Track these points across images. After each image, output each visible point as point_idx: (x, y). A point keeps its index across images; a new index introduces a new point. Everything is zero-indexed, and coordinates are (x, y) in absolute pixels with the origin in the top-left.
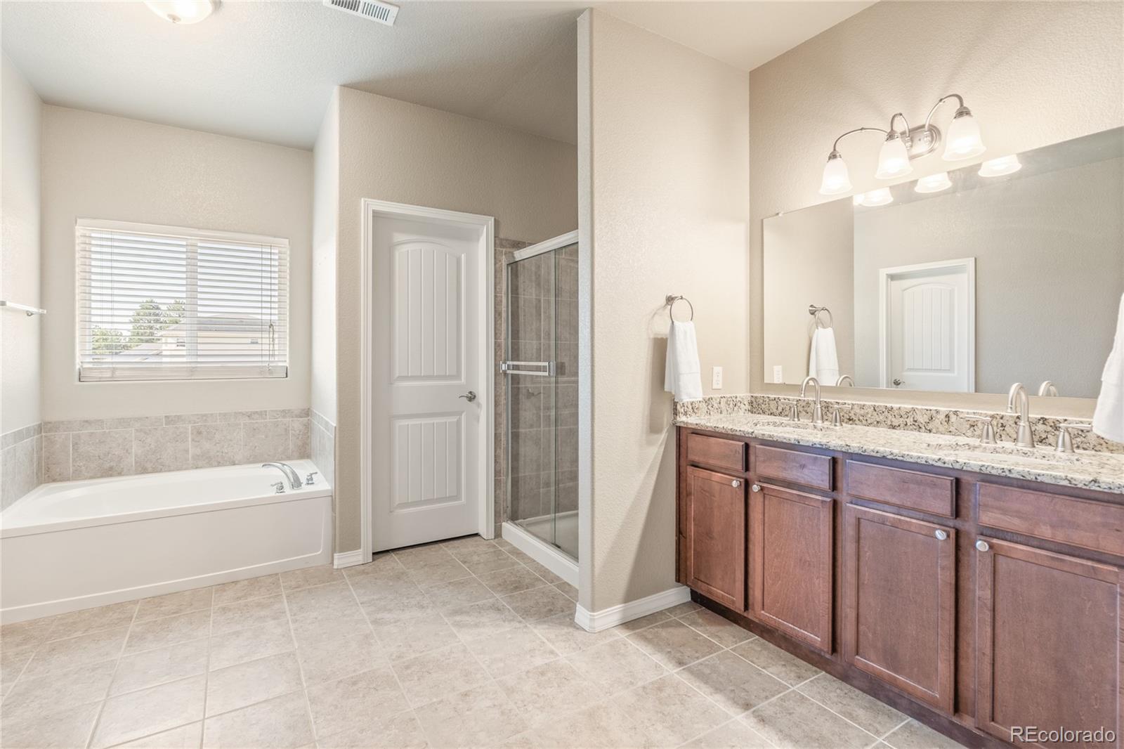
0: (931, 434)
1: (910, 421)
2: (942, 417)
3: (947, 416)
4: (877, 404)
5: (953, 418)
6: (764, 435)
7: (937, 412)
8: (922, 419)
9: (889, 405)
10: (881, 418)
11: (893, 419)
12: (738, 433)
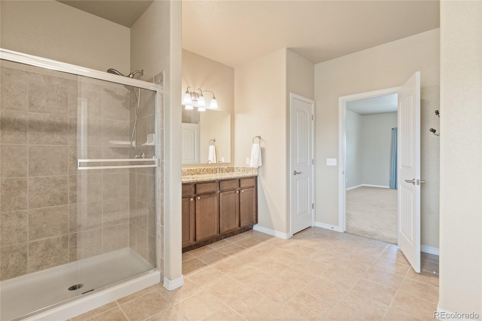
0: (200, 175)
1: (196, 172)
2: (202, 170)
3: (203, 170)
4: (188, 169)
5: (204, 170)
6: (200, 180)
7: (201, 169)
8: (198, 171)
9: (191, 169)
10: (189, 173)
11: (192, 172)
12: (192, 182)
